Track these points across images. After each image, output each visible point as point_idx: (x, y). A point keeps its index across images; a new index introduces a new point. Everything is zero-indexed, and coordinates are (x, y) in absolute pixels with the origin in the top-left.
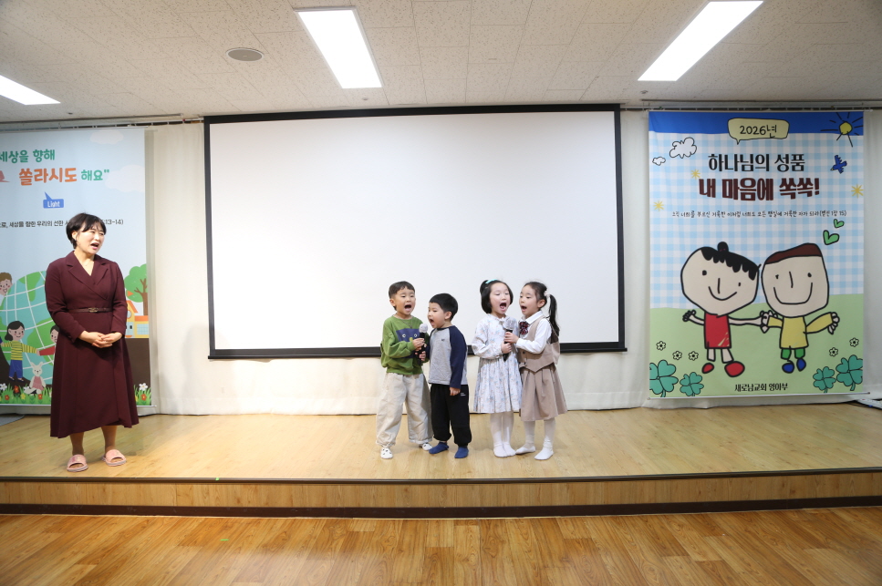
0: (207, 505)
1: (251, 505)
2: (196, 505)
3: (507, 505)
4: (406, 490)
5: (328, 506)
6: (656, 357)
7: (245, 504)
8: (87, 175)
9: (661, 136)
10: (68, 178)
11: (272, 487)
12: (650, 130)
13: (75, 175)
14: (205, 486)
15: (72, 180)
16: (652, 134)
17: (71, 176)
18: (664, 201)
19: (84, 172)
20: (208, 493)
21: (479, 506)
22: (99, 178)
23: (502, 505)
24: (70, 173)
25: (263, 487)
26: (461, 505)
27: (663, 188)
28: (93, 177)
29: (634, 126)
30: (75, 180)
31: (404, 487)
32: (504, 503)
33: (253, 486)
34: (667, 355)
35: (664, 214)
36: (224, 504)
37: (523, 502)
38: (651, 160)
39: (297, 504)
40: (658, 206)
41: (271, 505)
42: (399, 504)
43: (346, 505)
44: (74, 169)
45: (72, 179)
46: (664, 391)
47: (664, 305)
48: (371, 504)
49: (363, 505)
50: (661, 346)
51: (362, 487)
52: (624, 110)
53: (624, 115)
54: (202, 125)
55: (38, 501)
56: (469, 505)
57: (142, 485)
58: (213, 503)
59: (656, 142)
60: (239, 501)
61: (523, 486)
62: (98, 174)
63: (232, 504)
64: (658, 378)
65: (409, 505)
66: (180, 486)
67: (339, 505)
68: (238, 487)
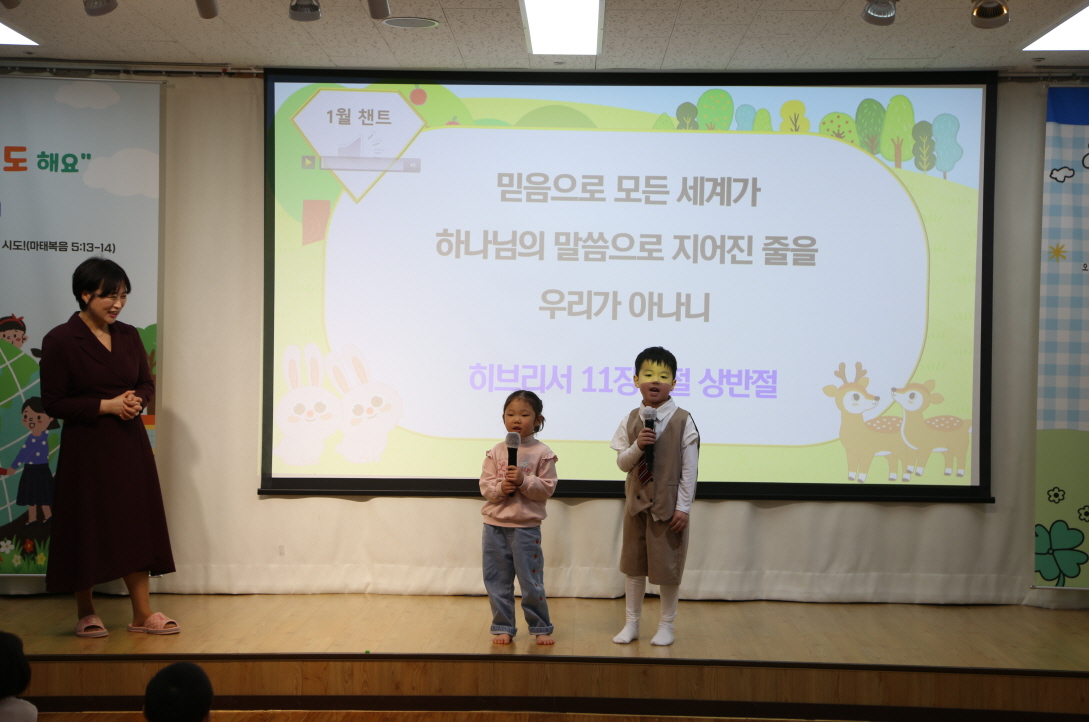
0: (349, 693)
1: (416, 693)
2: (332, 692)
3: (790, 701)
4: (645, 673)
5: (530, 694)
6: (1047, 514)
7: (406, 691)
8: (49, 161)
9: (1068, 131)
10: (11, 165)
11: (449, 665)
12: (1049, 120)
13: (24, 160)
14: (348, 664)
15: (16, 168)
16: (1050, 127)
17: (16, 161)
18: (1068, 245)
19: (43, 154)
20: (351, 675)
21: (749, 699)
22: (71, 168)
23: (783, 701)
24: (14, 155)
25: (435, 664)
26: (724, 698)
27: (1066, 222)
28: (61, 166)
29: (1024, 108)
30: (25, 169)
31: (642, 667)
32: (787, 696)
33: (421, 664)
34: (1067, 511)
35: (1066, 268)
36: (375, 690)
37: (814, 698)
38: (1047, 173)
39: (484, 691)
40: (1057, 254)
41: (446, 693)
42: (634, 693)
43: (556, 694)
44: (23, 149)
45: (16, 166)
46: (1061, 576)
47: (1061, 424)
48: (594, 693)
49: (581, 694)
50: (1056, 495)
51: (582, 666)
52: (1005, 79)
53: (1004, 91)
54: (259, 83)
55: (77, 692)
56: (735, 698)
57: (250, 664)
58: (357, 690)
59: (1059, 142)
60: (397, 686)
61: (814, 673)
62: (70, 160)
63: (387, 690)
64: (1051, 551)
65: (648, 695)
66: (310, 665)
67: (547, 694)
68: (398, 665)
